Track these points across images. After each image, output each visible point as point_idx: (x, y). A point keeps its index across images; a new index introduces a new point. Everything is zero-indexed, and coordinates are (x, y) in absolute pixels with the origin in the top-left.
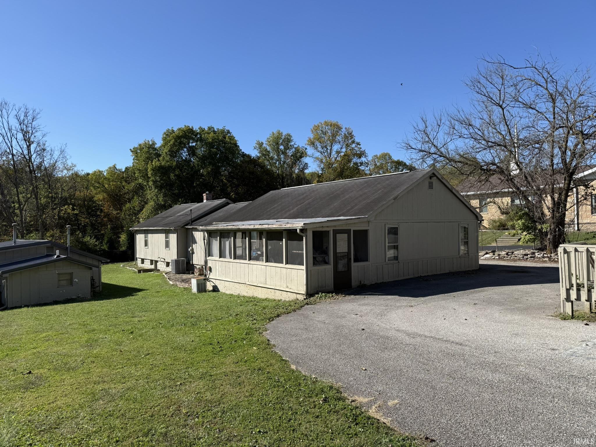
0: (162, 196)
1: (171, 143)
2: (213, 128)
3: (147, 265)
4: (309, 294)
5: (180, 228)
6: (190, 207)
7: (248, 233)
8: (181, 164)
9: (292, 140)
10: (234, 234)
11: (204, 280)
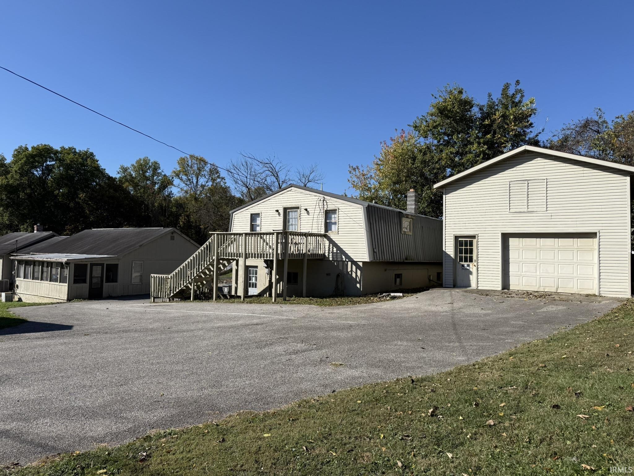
0: (8, 215)
1: (23, 161)
2: (75, 149)
4: (69, 299)
5: (6, 254)
6: (21, 236)
7: (42, 263)
8: (33, 183)
9: (159, 168)
10: (34, 263)
11: (12, 293)
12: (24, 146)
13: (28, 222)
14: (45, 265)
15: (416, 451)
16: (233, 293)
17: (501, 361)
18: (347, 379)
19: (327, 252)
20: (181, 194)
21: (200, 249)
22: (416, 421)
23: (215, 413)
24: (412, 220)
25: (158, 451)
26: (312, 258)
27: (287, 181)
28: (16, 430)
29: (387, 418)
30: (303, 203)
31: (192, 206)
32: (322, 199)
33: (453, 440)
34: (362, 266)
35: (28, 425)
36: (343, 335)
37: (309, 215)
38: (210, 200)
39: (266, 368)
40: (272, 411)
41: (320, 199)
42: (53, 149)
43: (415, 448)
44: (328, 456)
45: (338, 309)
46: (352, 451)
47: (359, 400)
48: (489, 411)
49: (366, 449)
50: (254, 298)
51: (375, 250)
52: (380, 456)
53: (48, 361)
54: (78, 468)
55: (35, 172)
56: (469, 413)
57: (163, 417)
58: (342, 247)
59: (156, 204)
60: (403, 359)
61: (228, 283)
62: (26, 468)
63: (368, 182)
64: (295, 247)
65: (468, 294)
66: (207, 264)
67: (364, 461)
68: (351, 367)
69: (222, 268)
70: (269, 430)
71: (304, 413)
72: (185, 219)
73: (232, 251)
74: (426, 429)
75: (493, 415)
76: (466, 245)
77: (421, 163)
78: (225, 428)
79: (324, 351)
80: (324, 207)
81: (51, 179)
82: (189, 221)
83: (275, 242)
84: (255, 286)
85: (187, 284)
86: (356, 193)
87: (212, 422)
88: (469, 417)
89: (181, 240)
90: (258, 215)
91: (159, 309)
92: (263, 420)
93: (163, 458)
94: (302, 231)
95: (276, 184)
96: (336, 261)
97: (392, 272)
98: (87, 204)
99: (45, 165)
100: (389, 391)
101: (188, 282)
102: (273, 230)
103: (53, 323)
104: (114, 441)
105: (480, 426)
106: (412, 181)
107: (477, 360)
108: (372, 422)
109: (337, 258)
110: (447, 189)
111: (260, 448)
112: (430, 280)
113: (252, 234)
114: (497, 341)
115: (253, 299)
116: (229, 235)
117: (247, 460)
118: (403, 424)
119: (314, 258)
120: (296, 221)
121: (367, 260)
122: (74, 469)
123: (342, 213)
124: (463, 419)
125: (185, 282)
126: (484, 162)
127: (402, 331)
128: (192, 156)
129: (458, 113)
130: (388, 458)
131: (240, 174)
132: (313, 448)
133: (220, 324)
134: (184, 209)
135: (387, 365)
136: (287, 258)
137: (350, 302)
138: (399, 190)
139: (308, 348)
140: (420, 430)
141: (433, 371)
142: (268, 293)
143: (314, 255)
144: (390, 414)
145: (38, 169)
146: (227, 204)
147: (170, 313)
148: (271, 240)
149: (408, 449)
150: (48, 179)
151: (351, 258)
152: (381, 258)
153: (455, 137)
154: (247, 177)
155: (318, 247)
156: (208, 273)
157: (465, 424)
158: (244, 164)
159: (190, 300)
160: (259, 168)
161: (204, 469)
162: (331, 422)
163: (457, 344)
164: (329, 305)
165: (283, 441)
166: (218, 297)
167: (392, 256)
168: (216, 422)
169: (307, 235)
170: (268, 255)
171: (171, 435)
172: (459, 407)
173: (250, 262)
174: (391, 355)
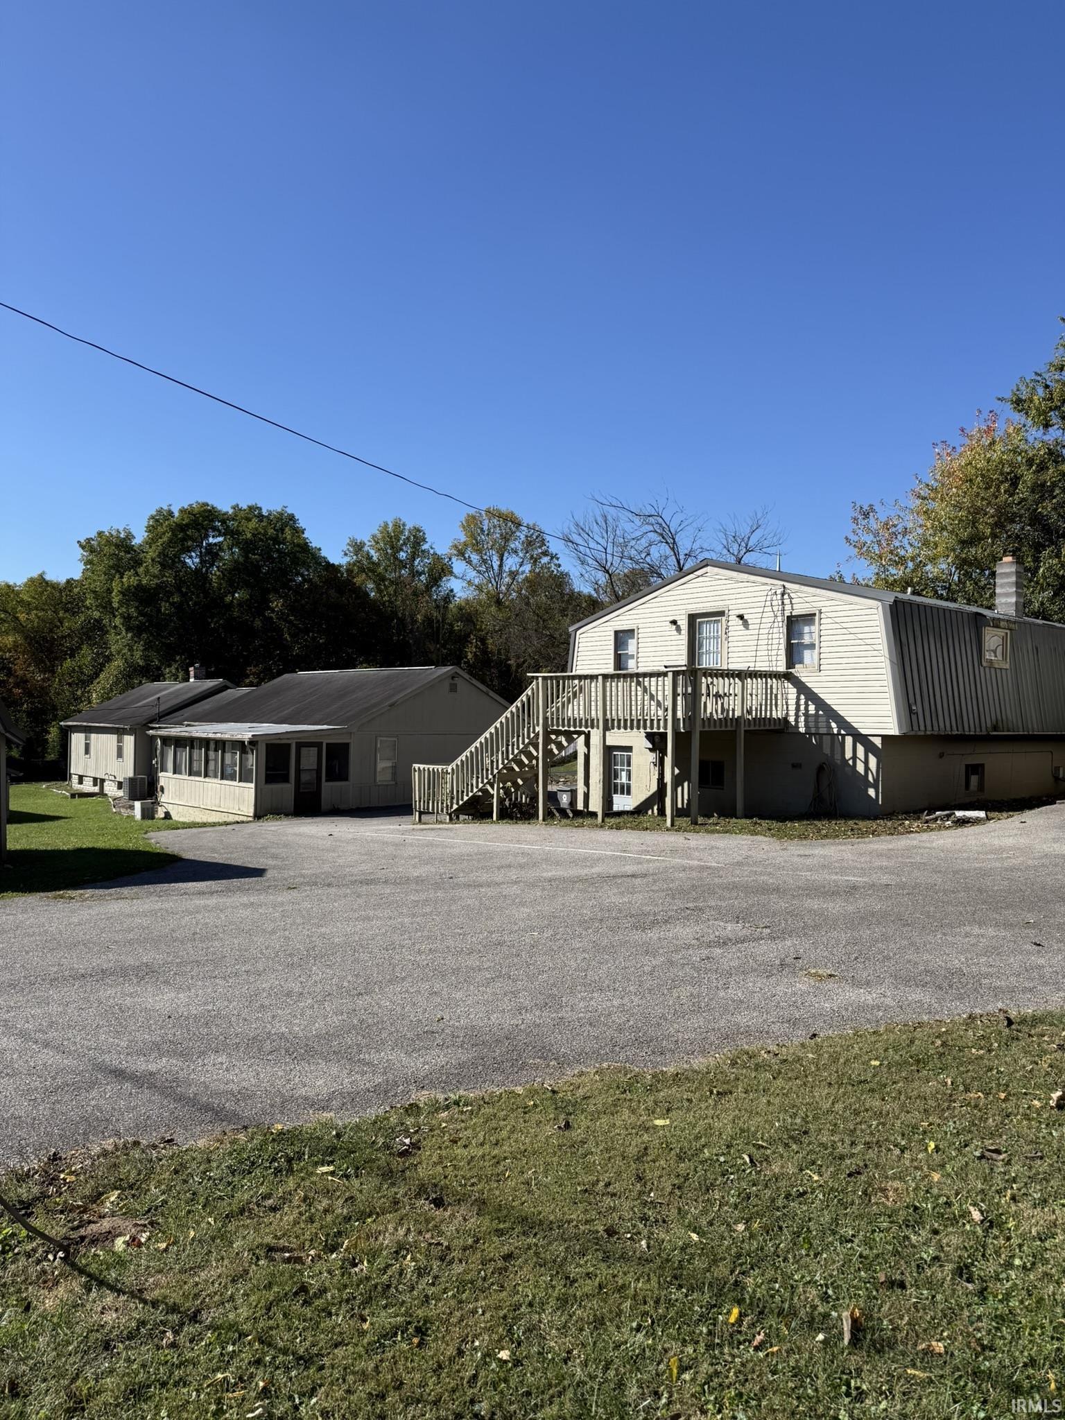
0: (141, 648)
1: (165, 539)
2: (260, 509)
3: (88, 787)
4: (258, 816)
5: (140, 726)
6: (165, 689)
7: (206, 743)
8: (185, 582)
9: (424, 540)
10: (192, 743)
11: (152, 803)
12: (165, 508)
13: (177, 661)
14: (212, 746)
15: (1018, 1189)
16: (580, 806)
18: (847, 1009)
19: (792, 713)
20: (471, 594)
21: (509, 710)
22: (1019, 1117)
23: (549, 1065)
24: (1008, 631)
25: (433, 1136)
26: (757, 728)
27: (697, 553)
28: (166, 1073)
29: (944, 1103)
30: (734, 602)
31: (489, 619)
32: (779, 592)
34: (880, 746)
35: (188, 1066)
36: (834, 907)
37: (748, 629)
38: (528, 604)
39: (656, 974)
40: (671, 1070)
41: (773, 591)
42: (218, 511)
43: (1014, 1180)
44: (802, 1180)
45: (823, 846)
46: (859, 1173)
47: (876, 1059)
49: (893, 1173)
50: (625, 817)
51: (914, 707)
52: (927, 1192)
53: (221, 939)
54: (281, 1158)
55: (188, 561)
57: (443, 1066)
58: (828, 702)
59: (419, 617)
60: (985, 969)
61: (569, 784)
62: (186, 1151)
64: (717, 704)
66: (523, 743)
67: (888, 1199)
68: (855, 983)
69: (556, 752)
70: (665, 1112)
71: (746, 1080)
72: (476, 647)
73: (576, 715)
74: (1044, 1138)
77: (1033, 491)
78: (569, 1100)
79: (788, 943)
80: (783, 610)
81: (218, 573)
82: (485, 651)
83: (669, 692)
84: (626, 790)
85: (484, 786)
86: (868, 572)
87: (543, 1084)
89: (470, 691)
90: (630, 633)
91: (431, 837)
92: (651, 1090)
93: (444, 1153)
94: (731, 666)
95: (672, 561)
96: (814, 734)
97: (957, 761)
98: (285, 621)
99: (204, 544)
100: (950, 1043)
101: (486, 781)
102: (665, 667)
103: (229, 862)
104: (347, 1110)
106: (1009, 537)
108: (908, 1112)
109: (817, 728)
111: (646, 1149)
112: (1057, 778)
113: (619, 676)
115: (622, 820)
116: (569, 679)
117: (619, 1174)
118: (985, 1122)
119: (762, 728)
120: (717, 643)
121: (894, 731)
122: (274, 1160)
123: (829, 621)
125: (480, 780)
127: (985, 902)
128: (489, 512)
130: (948, 1198)
131: (592, 543)
132: (766, 1159)
133: (553, 873)
134: (475, 625)
135: (944, 981)
136: (698, 728)
137: (852, 830)
138: (976, 559)
139: (751, 935)
140: (1029, 1139)
142: (655, 807)
143: (762, 720)
144: (951, 1096)
145: (193, 554)
146: (564, 612)
147: (453, 847)
148: (660, 688)
149: (998, 1182)
150: (211, 573)
151: (853, 728)
152: (929, 727)
154: (605, 550)
155: (771, 702)
156: (526, 762)
158: (601, 520)
159: (492, 818)
160: (630, 527)
161: (528, 1183)
162: (808, 1104)
164: (799, 836)
165: (697, 1138)
166: (549, 815)
167: (959, 721)
168: (550, 1086)
169: (743, 675)
170: (655, 722)
171: (459, 1106)
173: (615, 738)
174: (956, 958)
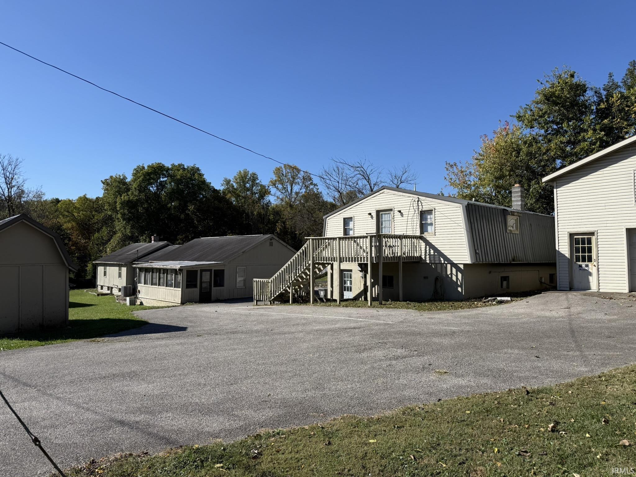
0: (130, 228)
1: (141, 179)
3: (105, 291)
4: (183, 303)
5: (129, 263)
6: (141, 246)
7: (159, 270)
8: (150, 198)
9: (257, 178)
10: (152, 270)
11: (135, 298)
12: (141, 165)
13: (146, 234)
14: (162, 271)
15: (537, 469)
16: (329, 297)
17: (633, 373)
18: (454, 388)
19: (423, 254)
20: (278, 202)
21: (297, 254)
22: (535, 436)
23: (319, 416)
24: (518, 217)
25: (268, 449)
26: (408, 261)
27: (379, 183)
28: (144, 422)
29: (501, 430)
30: (396, 205)
31: (287, 213)
32: (416, 200)
33: (580, 459)
34: (463, 268)
35: (154, 418)
36: (446, 341)
37: (403, 217)
38: (304, 206)
39: (367, 373)
40: (376, 417)
41: (414, 200)
42: (165, 167)
43: (534, 465)
44: (438, 467)
45: (439, 314)
46: (464, 463)
47: (468, 410)
48: (623, 429)
49: (479, 463)
50: (350, 301)
51: (477, 251)
52: (495, 471)
53: (168, 360)
54: (198, 460)
55: (151, 189)
56: (597, 430)
57: (271, 417)
58: (439, 249)
59: (255, 213)
60: (514, 369)
61: (323, 286)
62: (154, 458)
63: (467, 179)
64: (390, 250)
65: (588, 297)
66: (303, 268)
67: (478, 475)
68: (457, 376)
69: (318, 272)
70: (374, 436)
71: (410, 421)
72: (281, 226)
73: (327, 256)
74: (547, 445)
75: (627, 434)
76: (583, 243)
77: (527, 156)
78: (330, 431)
79: (426, 358)
80: (418, 208)
81: (165, 194)
82: (285, 228)
83: (368, 245)
84: (350, 289)
85: (286, 288)
86: (454, 191)
87: (317, 424)
88: (597, 435)
89: (279, 246)
90: (350, 219)
91: (262, 312)
92: (367, 426)
93: (273, 457)
94: (396, 233)
95: (368, 187)
96: (434, 263)
97: (497, 275)
98: (195, 215)
99: (159, 181)
100: (501, 402)
101: (286, 286)
102: (367, 234)
103: (170, 324)
104: (228, 437)
105: (611, 446)
106: (517, 176)
107: (602, 371)
108: (484, 435)
109: (435, 260)
110: (557, 182)
111: (366, 453)
112: (541, 282)
113: (346, 238)
114: (626, 351)
115: (348, 303)
116: (323, 240)
117: (354, 465)
118: (519, 438)
119: (410, 261)
120: (389, 223)
121: (469, 261)
122: (195, 461)
123: (439, 213)
124: (591, 437)
125: (284, 285)
126: (601, 150)
127: (512, 338)
128: (285, 165)
129: (568, 98)
130: (505, 474)
131: (332, 179)
132: (421, 458)
133: (318, 327)
134: (280, 216)
135: (497, 374)
136: (382, 261)
137: (451, 306)
138: (502, 185)
139: (409, 354)
140: (540, 446)
141: (551, 381)
142: (363, 297)
143: (410, 257)
144: (503, 427)
145: (153, 186)
146: (319, 210)
147: (272, 316)
148: (364, 243)
149: (527, 466)
150: (162, 194)
151: (451, 260)
152: (484, 260)
153: (565, 125)
154: (338, 182)
155: (414, 249)
156: (305, 277)
157: (593, 443)
158: (336, 169)
159: (289, 303)
160: (349, 172)
161: (313, 471)
162: (438, 431)
163: (578, 353)
164: (428, 309)
165: (389, 448)
166: (315, 301)
167: (498, 257)
168: (321, 425)
169: (401, 237)
170: (362, 259)
171: (279, 435)
172: (585, 424)
173: (345, 266)
174: (501, 364)
